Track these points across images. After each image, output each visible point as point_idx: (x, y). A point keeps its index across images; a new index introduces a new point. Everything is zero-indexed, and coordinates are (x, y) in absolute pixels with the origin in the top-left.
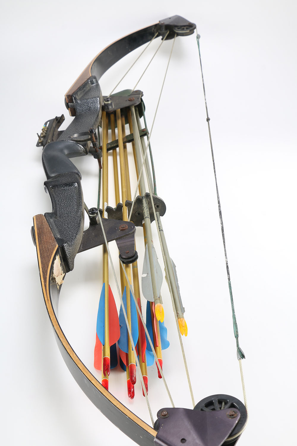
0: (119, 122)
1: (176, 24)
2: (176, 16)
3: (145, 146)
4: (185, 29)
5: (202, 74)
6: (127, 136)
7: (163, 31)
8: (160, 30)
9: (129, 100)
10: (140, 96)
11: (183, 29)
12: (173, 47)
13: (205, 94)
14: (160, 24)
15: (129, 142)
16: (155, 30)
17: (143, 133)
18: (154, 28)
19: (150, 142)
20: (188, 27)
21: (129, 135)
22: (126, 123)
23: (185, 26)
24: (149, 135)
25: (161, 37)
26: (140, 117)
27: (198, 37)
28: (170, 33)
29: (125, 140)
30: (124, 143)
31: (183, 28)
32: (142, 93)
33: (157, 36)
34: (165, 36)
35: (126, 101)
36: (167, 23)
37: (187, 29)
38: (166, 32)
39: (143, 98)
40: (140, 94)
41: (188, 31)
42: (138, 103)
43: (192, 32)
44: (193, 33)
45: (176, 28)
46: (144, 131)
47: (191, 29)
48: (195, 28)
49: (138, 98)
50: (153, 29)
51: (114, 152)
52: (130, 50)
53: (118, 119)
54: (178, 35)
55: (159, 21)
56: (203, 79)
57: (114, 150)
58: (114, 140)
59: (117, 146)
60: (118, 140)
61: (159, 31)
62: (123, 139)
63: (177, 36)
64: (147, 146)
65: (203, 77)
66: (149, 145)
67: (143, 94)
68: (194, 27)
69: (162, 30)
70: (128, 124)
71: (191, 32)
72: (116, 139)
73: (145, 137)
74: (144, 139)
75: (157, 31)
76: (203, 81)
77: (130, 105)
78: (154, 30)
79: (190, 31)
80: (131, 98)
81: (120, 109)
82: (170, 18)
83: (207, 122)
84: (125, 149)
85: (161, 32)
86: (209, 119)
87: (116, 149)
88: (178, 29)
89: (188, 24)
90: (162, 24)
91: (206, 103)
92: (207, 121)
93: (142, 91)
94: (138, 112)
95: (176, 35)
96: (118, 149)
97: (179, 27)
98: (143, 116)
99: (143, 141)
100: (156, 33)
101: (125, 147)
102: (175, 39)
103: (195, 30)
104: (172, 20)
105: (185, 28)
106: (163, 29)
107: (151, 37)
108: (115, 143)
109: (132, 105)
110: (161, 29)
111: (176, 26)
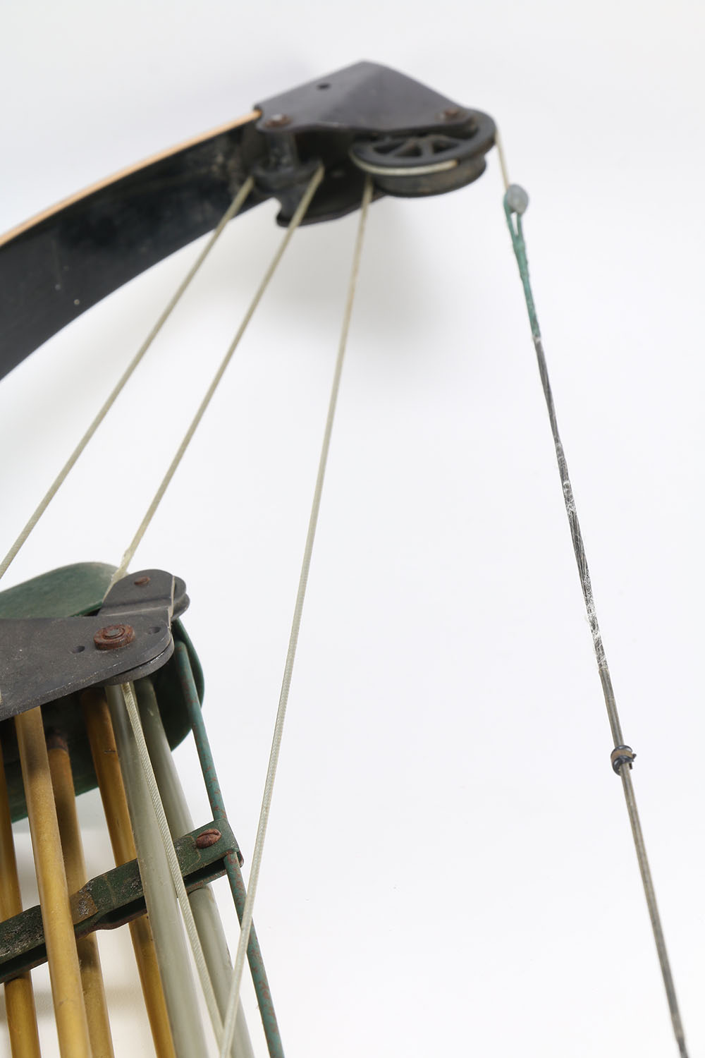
0: (42, 791)
1: (364, 123)
2: (363, 66)
3: (224, 951)
4: (428, 154)
5: (560, 452)
6: (98, 881)
7: (288, 167)
8: (266, 165)
9: (99, 646)
10: (170, 613)
11: (416, 152)
12: (355, 271)
13: (586, 589)
14: (260, 126)
15: (112, 920)
16: (233, 163)
17: (203, 859)
18: (228, 155)
19: (252, 925)
20: (443, 139)
21: (110, 873)
22: (82, 787)
23: (422, 133)
24: (245, 872)
25: (271, 207)
26: (174, 741)
27: (515, 203)
28: (327, 174)
29: (86, 912)
30: (83, 931)
31: (411, 143)
32: (180, 585)
33: (251, 201)
34: (300, 198)
35: (82, 649)
36: (305, 118)
37: (438, 149)
38: (303, 173)
39: (185, 619)
40: (166, 598)
41: (448, 165)
42: (157, 662)
43: (471, 169)
44: (479, 171)
45: (369, 150)
46: (210, 844)
47: (465, 147)
48: (491, 142)
49: (157, 630)
50: (220, 159)
51: (19, 998)
52: (77, 302)
53: (33, 768)
54: (383, 188)
55: (257, 108)
56: (567, 488)
57: (18, 982)
58: (11, 915)
59: (39, 954)
60: (36, 912)
61: (260, 172)
62: (75, 902)
63: (375, 197)
64: (240, 956)
65: (564, 475)
66: (252, 952)
67: (189, 592)
68: (481, 138)
69: (278, 164)
70: (95, 795)
71: (466, 171)
72: (26, 907)
73: (220, 887)
74: (209, 899)
75: (246, 170)
76: (568, 499)
77: (105, 677)
78: (224, 167)
79: (460, 161)
80: (110, 633)
81: (38, 709)
82: (323, 86)
83: (619, 778)
84: (88, 971)
85: (270, 177)
86: (630, 758)
87: (27, 978)
88: (383, 151)
89: (440, 119)
90: (275, 124)
91: (598, 646)
92: (616, 769)
93: (174, 573)
94: (155, 713)
95: (368, 194)
96: (40, 975)
97: (388, 141)
98: (191, 736)
99: (204, 915)
100: (242, 182)
101: (87, 957)
102: (364, 216)
103: (491, 157)
104: (335, 96)
105: (425, 143)
106: (285, 160)
107: (208, 207)
108: (18, 935)
109: (119, 678)
110: (273, 159)
111: (368, 136)
